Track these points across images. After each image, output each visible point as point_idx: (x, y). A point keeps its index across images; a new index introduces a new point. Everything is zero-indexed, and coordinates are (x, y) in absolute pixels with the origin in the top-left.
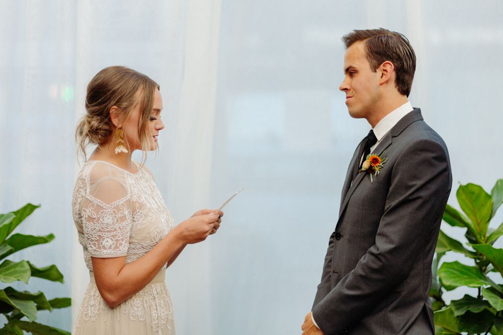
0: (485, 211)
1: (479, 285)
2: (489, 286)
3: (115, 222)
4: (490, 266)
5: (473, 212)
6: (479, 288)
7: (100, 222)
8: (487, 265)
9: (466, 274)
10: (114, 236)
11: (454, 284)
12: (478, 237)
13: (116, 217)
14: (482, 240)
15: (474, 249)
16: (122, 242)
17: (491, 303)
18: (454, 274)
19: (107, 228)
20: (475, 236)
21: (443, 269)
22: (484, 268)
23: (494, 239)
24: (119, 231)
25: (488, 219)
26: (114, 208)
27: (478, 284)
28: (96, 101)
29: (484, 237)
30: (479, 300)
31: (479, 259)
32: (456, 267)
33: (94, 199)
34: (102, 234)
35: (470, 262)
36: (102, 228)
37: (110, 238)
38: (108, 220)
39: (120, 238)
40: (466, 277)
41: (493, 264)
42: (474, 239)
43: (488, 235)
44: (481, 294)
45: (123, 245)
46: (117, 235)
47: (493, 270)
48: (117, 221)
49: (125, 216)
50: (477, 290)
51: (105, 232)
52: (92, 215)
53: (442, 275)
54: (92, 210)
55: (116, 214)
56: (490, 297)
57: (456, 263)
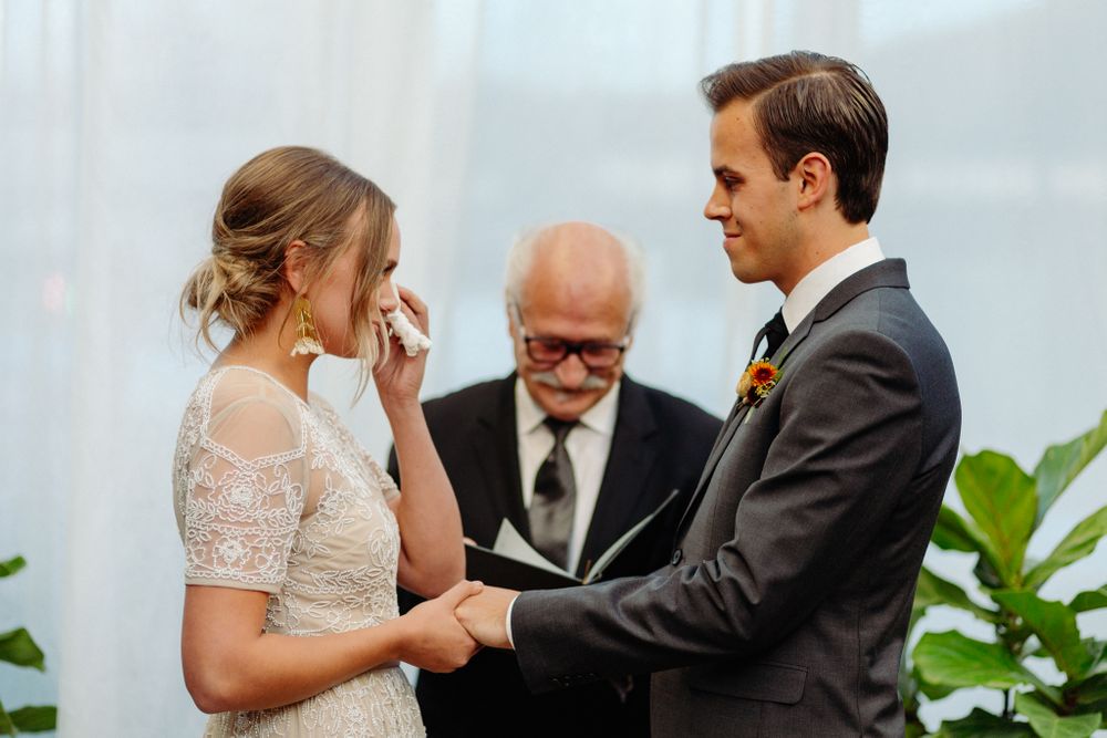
0: (1021, 514)
1: (1005, 685)
2: (1030, 688)
3: (259, 503)
4: (1033, 642)
5: (992, 517)
6: (1006, 693)
7: (220, 497)
8: (1023, 639)
9: (975, 658)
10: (249, 537)
11: (949, 681)
12: (1004, 573)
13: (262, 492)
14: (1013, 580)
15: (995, 599)
16: (265, 556)
17: (1037, 726)
18: (951, 658)
19: (235, 514)
20: (996, 572)
21: (926, 648)
22: (1017, 646)
23: (1040, 580)
24: (265, 527)
25: (1025, 533)
26: (261, 470)
27: (1005, 681)
28: (254, 223)
29: (1018, 573)
30: (1005, 721)
31: (1005, 625)
32: (953, 642)
33: (215, 444)
34: (222, 528)
35: (985, 633)
36: (225, 514)
37: (240, 539)
38: (241, 495)
39: (264, 544)
40: (976, 664)
41: (1040, 637)
42: (994, 580)
43: (1025, 571)
44: (1011, 707)
45: (268, 564)
46: (258, 536)
47: (1037, 654)
48: (264, 503)
49: (284, 494)
50: (1000, 697)
51: (231, 523)
52: (204, 482)
53: (923, 661)
54: (206, 470)
55: (263, 485)
56: (1034, 712)
57: (954, 634)
